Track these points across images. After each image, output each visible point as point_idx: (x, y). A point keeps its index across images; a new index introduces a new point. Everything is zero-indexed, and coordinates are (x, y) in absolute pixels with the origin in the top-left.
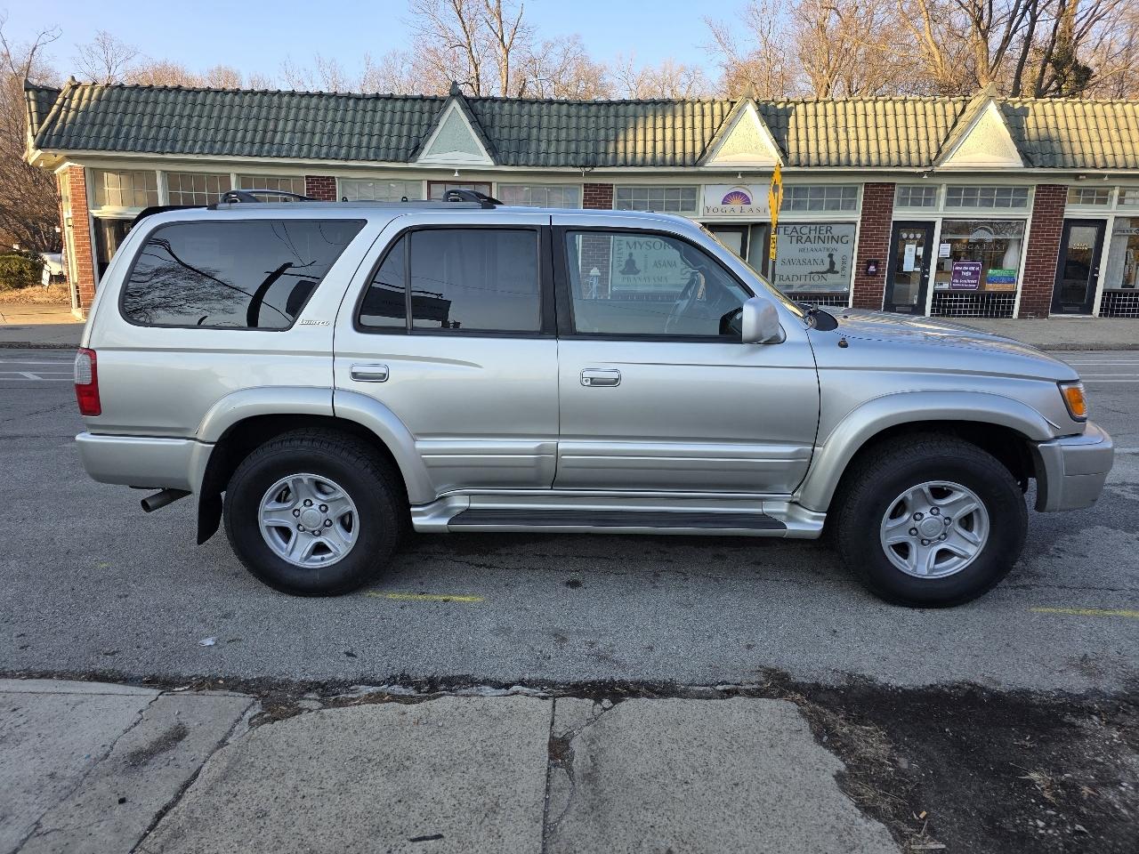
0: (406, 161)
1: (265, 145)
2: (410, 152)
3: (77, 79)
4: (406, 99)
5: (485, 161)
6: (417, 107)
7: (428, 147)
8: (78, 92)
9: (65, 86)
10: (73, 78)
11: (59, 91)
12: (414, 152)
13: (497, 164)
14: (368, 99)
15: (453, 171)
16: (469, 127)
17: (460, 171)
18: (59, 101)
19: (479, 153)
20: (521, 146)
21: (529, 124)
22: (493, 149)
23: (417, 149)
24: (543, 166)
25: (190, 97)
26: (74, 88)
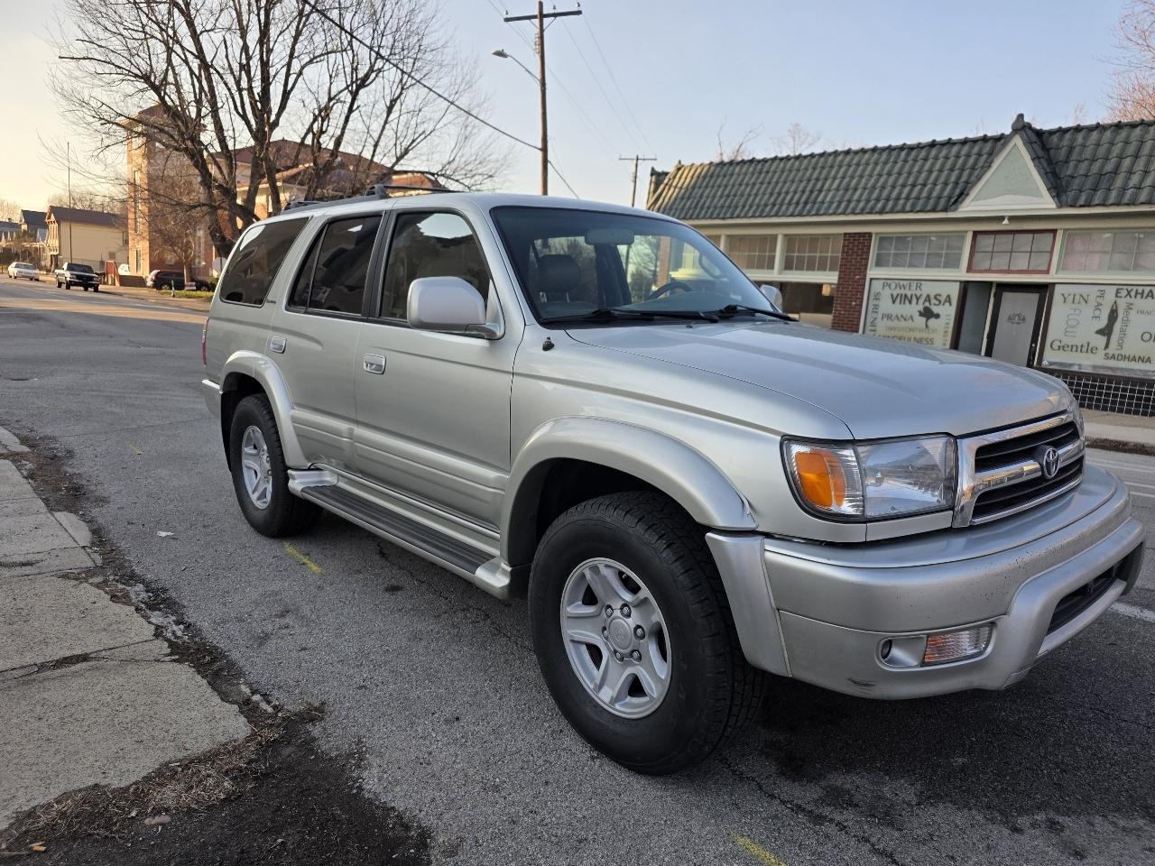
0: (945, 210)
1: (809, 204)
2: (953, 200)
3: (682, 163)
4: (965, 142)
5: (1044, 203)
6: (976, 149)
7: (974, 193)
8: (680, 172)
9: (671, 169)
10: (680, 162)
11: (666, 174)
12: (956, 201)
13: (1060, 206)
14: (923, 148)
15: (1002, 218)
16: (1031, 164)
17: (1012, 219)
18: (666, 181)
19: (1039, 195)
20: (1101, 182)
21: (1122, 154)
22: (1058, 187)
23: (962, 195)
24: (1128, 204)
25: (759, 166)
26: (679, 169)
